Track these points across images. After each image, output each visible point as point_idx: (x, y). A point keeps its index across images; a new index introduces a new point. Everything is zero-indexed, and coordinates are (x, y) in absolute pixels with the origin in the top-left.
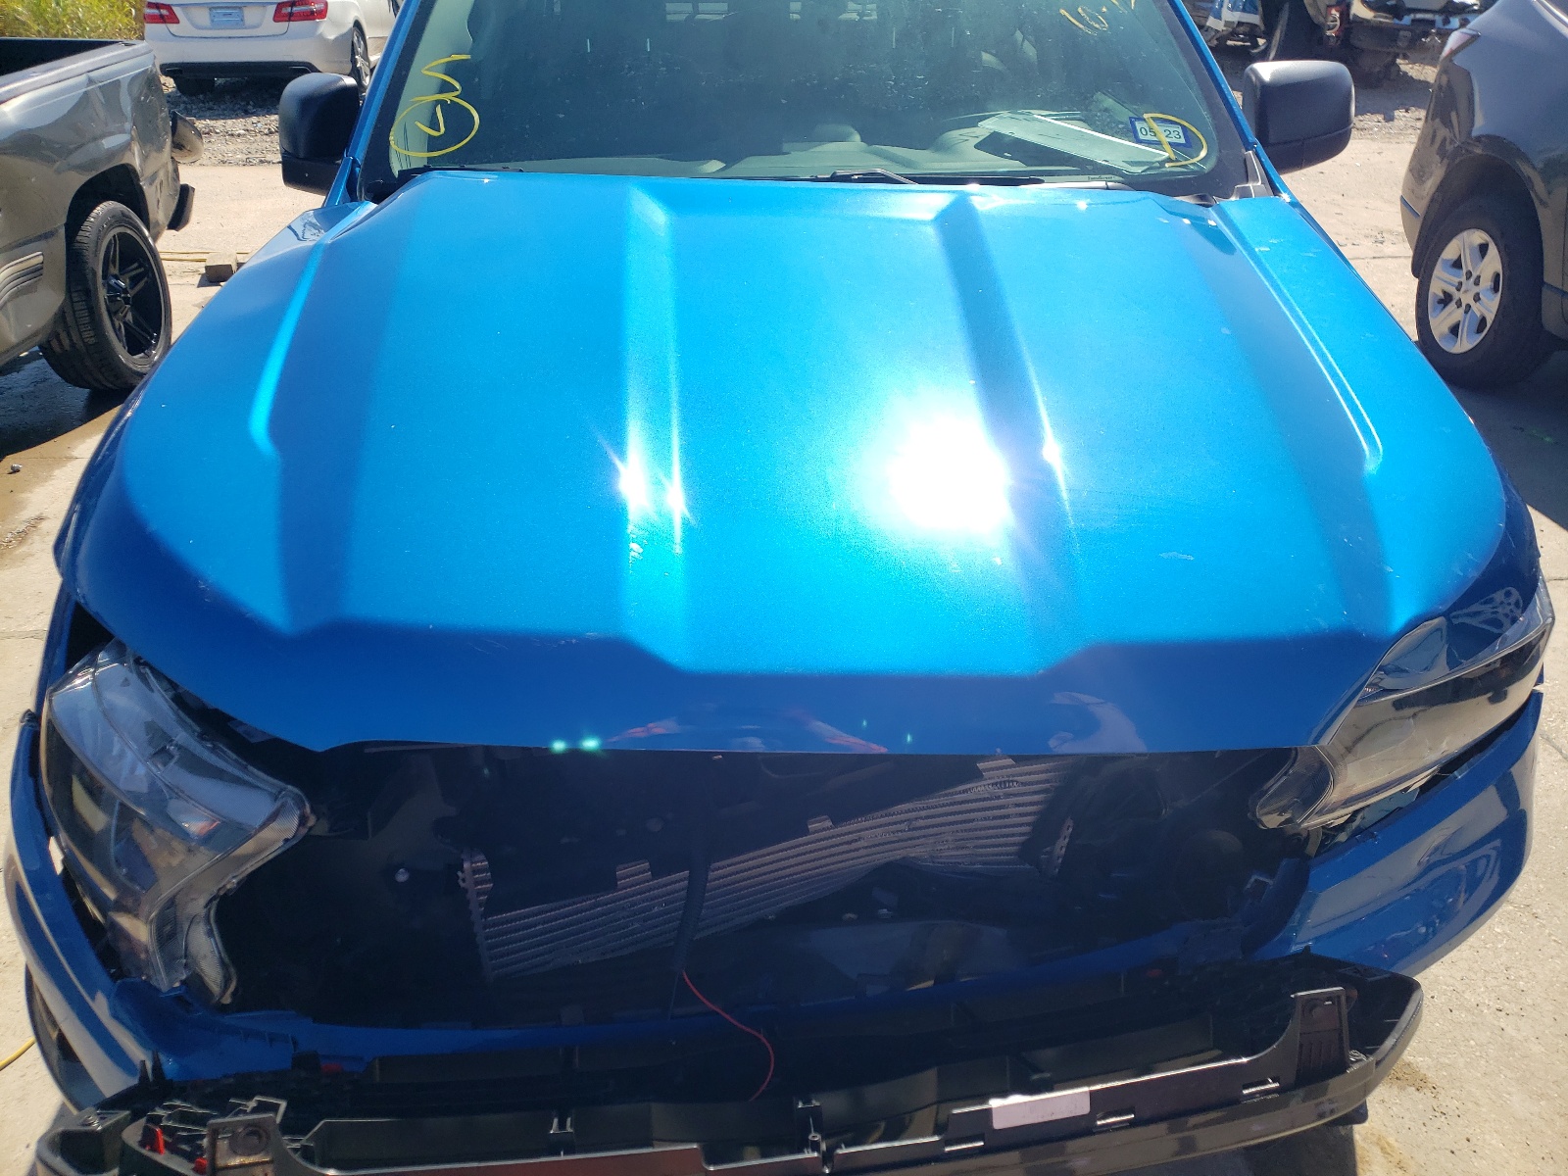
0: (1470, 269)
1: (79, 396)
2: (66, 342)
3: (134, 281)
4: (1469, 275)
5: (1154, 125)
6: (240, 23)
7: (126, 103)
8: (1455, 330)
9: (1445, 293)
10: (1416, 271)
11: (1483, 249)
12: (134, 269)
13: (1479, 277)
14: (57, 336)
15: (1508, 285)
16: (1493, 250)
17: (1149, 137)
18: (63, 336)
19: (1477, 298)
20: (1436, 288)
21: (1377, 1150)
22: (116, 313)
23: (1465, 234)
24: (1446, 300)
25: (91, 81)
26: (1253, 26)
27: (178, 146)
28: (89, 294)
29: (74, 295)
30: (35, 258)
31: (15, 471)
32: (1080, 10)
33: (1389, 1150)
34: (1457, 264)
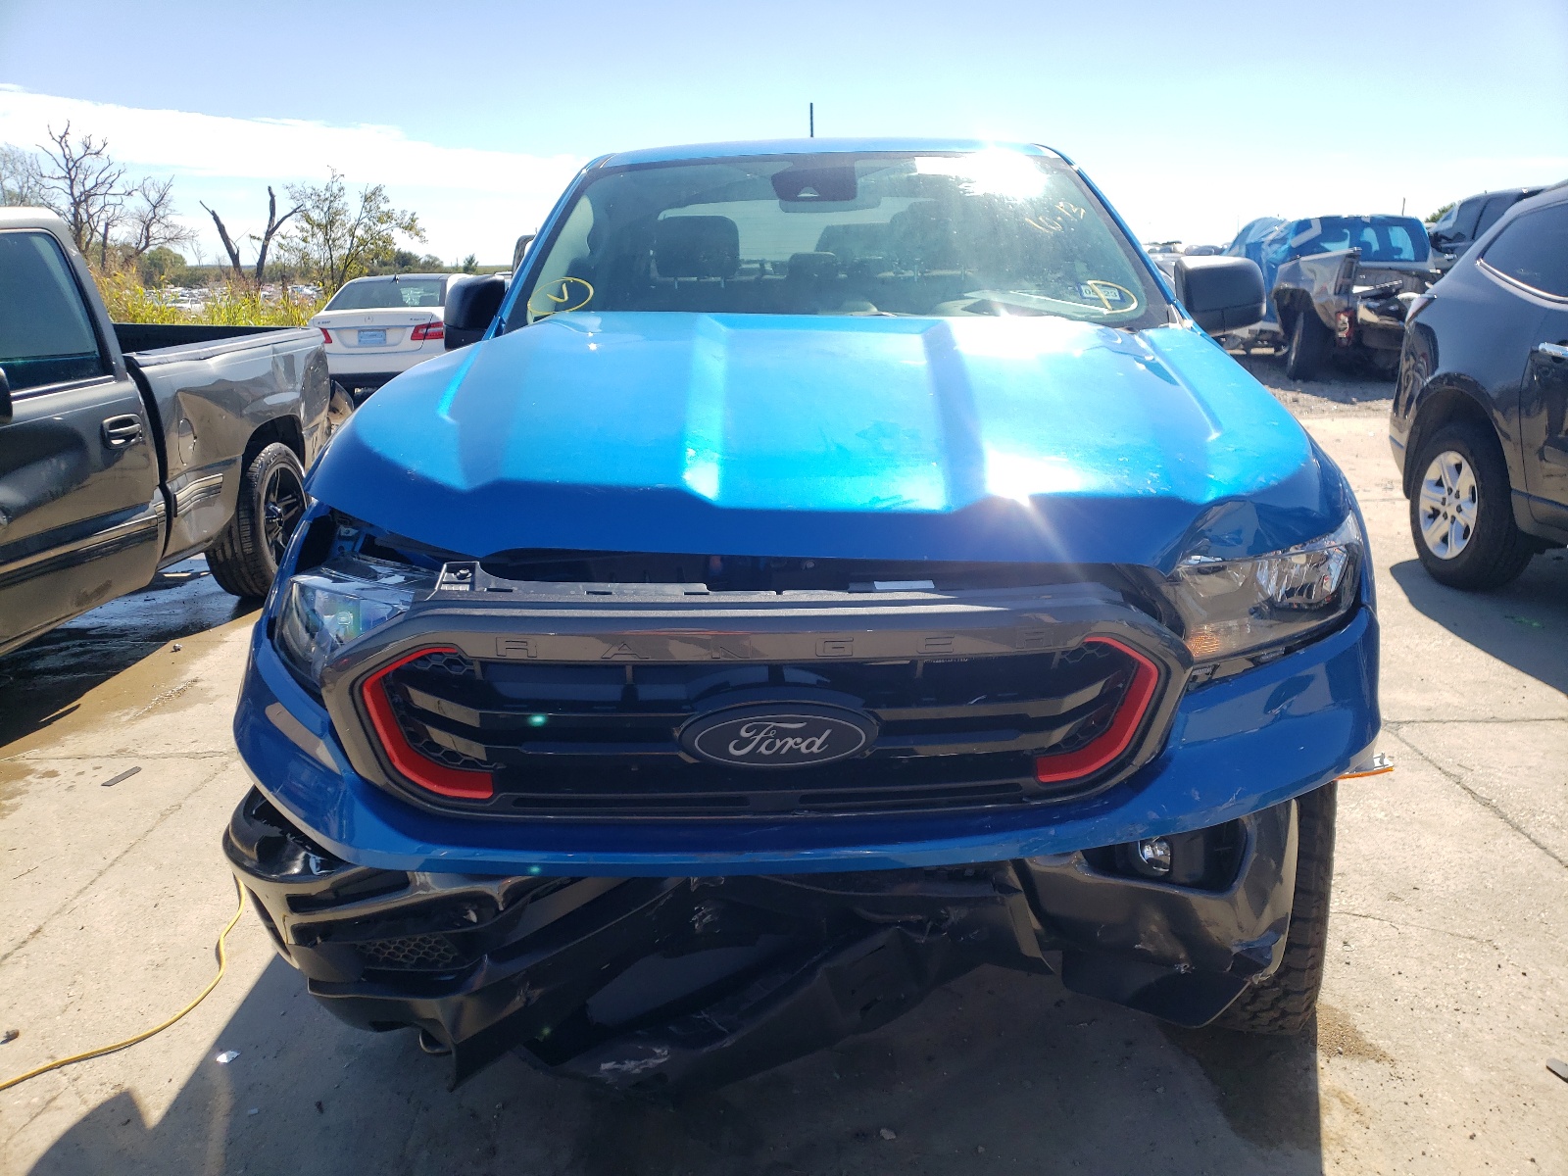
0: (1450, 485)
1: (231, 601)
2: (229, 553)
3: (287, 509)
4: (1450, 490)
5: (1096, 288)
6: (383, 342)
7: (300, 372)
8: (1445, 539)
9: (1433, 509)
10: (1408, 496)
11: (1458, 467)
12: (289, 499)
13: (1458, 492)
14: (223, 545)
15: (1482, 495)
16: (1466, 468)
17: (1092, 295)
18: (227, 547)
19: (1459, 510)
20: (1425, 506)
21: (1336, 1101)
22: (270, 532)
23: (1442, 457)
24: (1435, 514)
25: (275, 351)
26: (1274, 333)
27: (333, 410)
28: (253, 514)
29: (241, 513)
30: (217, 478)
31: (176, 650)
32: (1041, 219)
33: (1347, 1100)
34: (1439, 483)
